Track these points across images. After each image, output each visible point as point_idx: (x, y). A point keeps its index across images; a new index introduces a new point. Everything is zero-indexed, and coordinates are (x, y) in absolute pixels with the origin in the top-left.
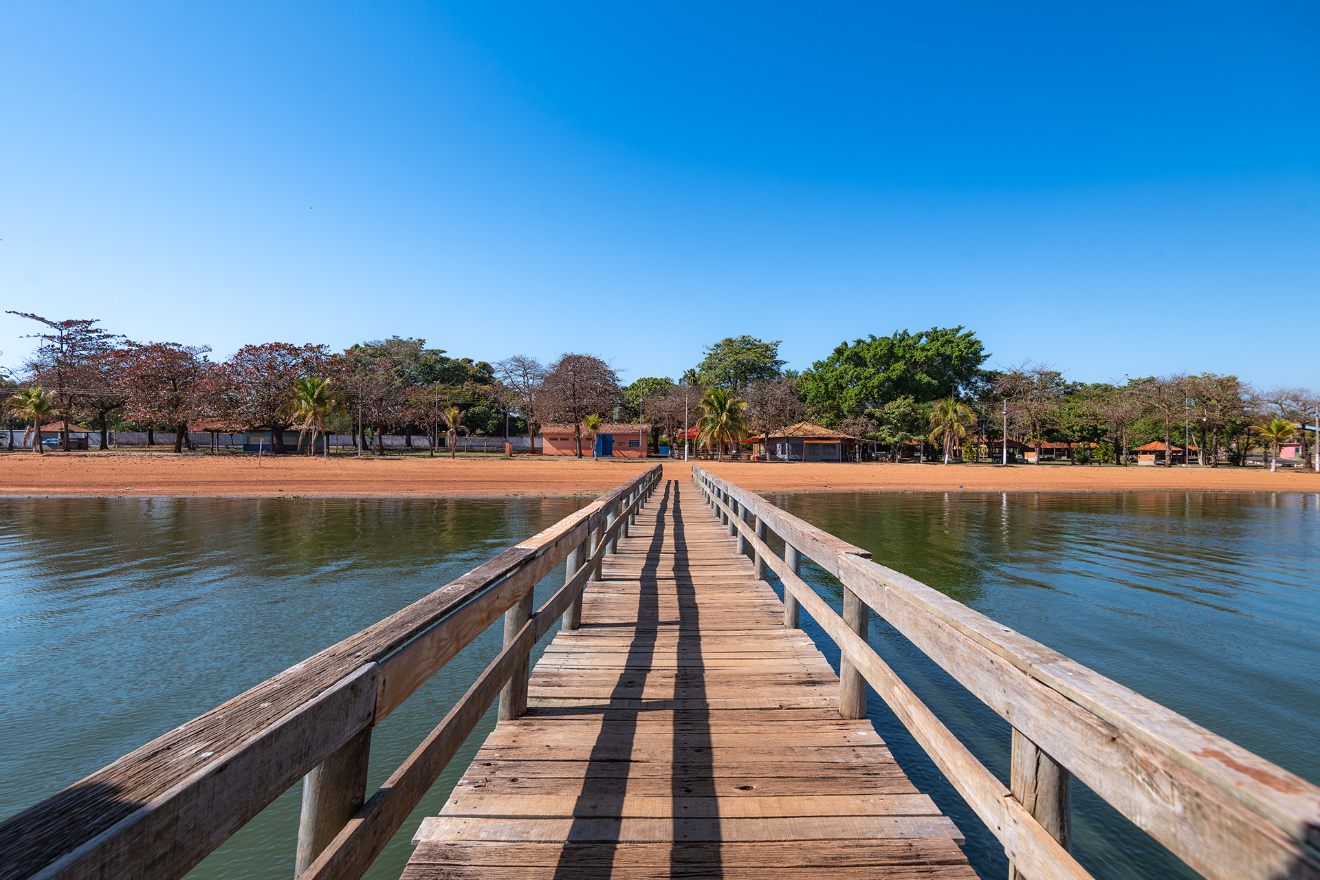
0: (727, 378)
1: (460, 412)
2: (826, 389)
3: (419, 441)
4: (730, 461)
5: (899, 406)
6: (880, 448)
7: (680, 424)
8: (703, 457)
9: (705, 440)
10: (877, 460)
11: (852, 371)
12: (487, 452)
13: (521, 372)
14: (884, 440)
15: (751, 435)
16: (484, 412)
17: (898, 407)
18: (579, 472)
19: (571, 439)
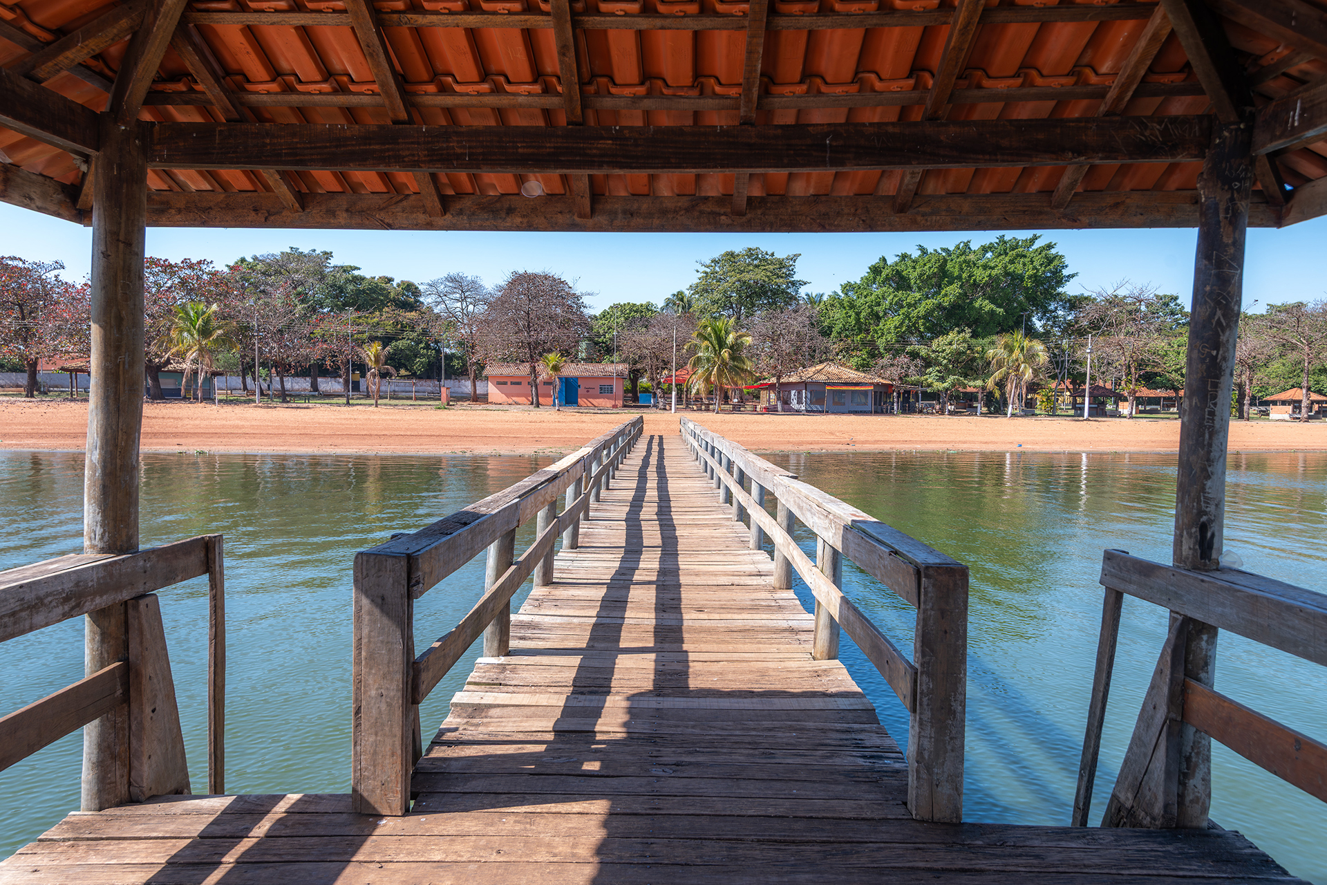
0: (728, 304)
1: (384, 348)
2: (858, 320)
3: (326, 384)
4: (730, 412)
5: (952, 342)
6: (927, 396)
7: (666, 364)
8: (695, 408)
9: (698, 386)
10: (921, 412)
11: (891, 297)
12: (416, 399)
13: (458, 296)
14: (930, 385)
15: (759, 379)
16: (409, 348)
17: (950, 344)
18: (538, 425)
19: (525, 383)
